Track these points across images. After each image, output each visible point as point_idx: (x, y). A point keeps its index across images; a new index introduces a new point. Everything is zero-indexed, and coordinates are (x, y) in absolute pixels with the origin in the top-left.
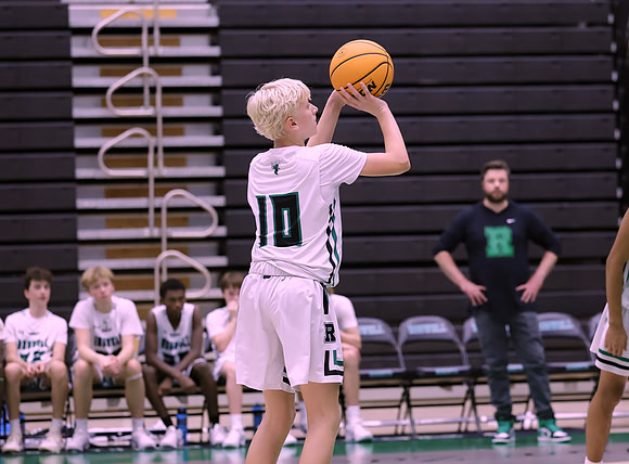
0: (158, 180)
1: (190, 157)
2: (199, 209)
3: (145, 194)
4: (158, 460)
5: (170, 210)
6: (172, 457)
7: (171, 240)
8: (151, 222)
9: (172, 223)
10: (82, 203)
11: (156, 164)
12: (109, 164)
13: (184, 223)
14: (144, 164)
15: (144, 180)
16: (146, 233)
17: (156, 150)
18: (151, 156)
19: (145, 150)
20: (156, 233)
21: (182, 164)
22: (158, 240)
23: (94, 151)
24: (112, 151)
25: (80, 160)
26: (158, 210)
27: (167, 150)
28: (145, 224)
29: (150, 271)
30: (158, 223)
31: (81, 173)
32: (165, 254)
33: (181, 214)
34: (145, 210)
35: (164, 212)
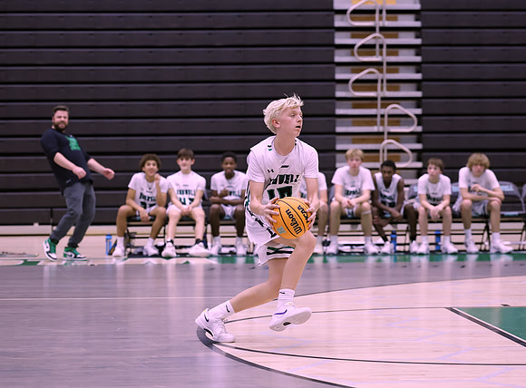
0: (383, 99)
1: (402, 85)
2: (407, 116)
3: (375, 106)
4: (379, 261)
5: (390, 116)
6: (387, 260)
7: (389, 133)
8: (379, 123)
9: (391, 124)
10: (339, 112)
11: (382, 89)
12: (355, 89)
13: (397, 124)
14: (375, 89)
15: (375, 99)
16: (375, 129)
17: (382, 81)
18: (379, 85)
19: (376, 81)
20: (381, 129)
21: (397, 89)
22: (382, 133)
23: (346, 81)
24: (357, 81)
25: (338, 86)
26: (383, 116)
27: (389, 81)
28: (375, 124)
29: (378, 151)
30: (382, 124)
31: (339, 94)
32: (386, 141)
33: (396, 119)
34: (375, 116)
35: (386, 117)
